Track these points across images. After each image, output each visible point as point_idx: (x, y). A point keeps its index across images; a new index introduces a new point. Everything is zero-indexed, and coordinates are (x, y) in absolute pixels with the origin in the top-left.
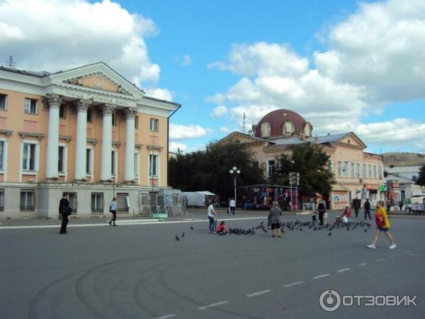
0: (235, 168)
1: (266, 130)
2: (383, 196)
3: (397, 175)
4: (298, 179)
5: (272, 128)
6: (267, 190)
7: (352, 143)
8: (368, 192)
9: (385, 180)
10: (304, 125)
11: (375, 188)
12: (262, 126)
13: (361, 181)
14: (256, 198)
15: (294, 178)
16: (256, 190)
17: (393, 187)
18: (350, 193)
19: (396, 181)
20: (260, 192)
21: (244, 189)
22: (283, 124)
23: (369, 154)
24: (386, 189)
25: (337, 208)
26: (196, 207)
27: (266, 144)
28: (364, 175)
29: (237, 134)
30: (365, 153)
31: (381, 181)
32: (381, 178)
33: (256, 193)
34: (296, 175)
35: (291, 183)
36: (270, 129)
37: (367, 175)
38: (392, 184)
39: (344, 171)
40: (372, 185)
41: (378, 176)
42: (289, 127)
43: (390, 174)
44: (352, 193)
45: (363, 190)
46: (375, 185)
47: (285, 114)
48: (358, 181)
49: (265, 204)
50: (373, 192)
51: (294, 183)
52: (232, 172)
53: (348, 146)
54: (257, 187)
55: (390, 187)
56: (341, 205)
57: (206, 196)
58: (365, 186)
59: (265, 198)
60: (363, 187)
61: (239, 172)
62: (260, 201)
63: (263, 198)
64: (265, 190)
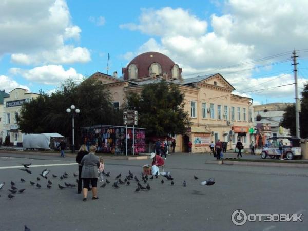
0: (73, 107)
1: (133, 72)
2: (253, 139)
3: (270, 119)
4: (136, 118)
5: (139, 70)
6: (109, 131)
7: (219, 84)
8: (236, 135)
9: (255, 123)
10: (172, 67)
11: (245, 130)
12: (129, 68)
13: (228, 123)
14: (97, 140)
15: (131, 117)
16: (98, 131)
17: (263, 130)
18: (216, 135)
19: (267, 124)
20: (101, 133)
21: (86, 130)
22: (150, 66)
23: (238, 96)
24: (255, 132)
25: (199, 151)
26: (42, 150)
27: (127, 85)
28: (233, 117)
29: (99, 75)
30: (234, 95)
31: (251, 124)
32: (251, 121)
33: (97, 135)
34: (133, 113)
35: (126, 122)
36: (137, 71)
37: (236, 118)
38: (263, 126)
39: (208, 112)
40: (240, 127)
41: (247, 119)
42: (156, 69)
43: (263, 118)
44: (218, 135)
45: (231, 132)
46: (244, 127)
47: (152, 56)
48: (225, 123)
49: (106, 146)
50: (242, 134)
51: (130, 122)
52: (69, 110)
53: (214, 87)
54: (98, 128)
55: (260, 130)
56: (202, 147)
57: (52, 138)
58: (232, 128)
59: (106, 140)
60: (230, 129)
61: (78, 111)
62: (101, 144)
63: (104, 140)
64: (106, 132)
